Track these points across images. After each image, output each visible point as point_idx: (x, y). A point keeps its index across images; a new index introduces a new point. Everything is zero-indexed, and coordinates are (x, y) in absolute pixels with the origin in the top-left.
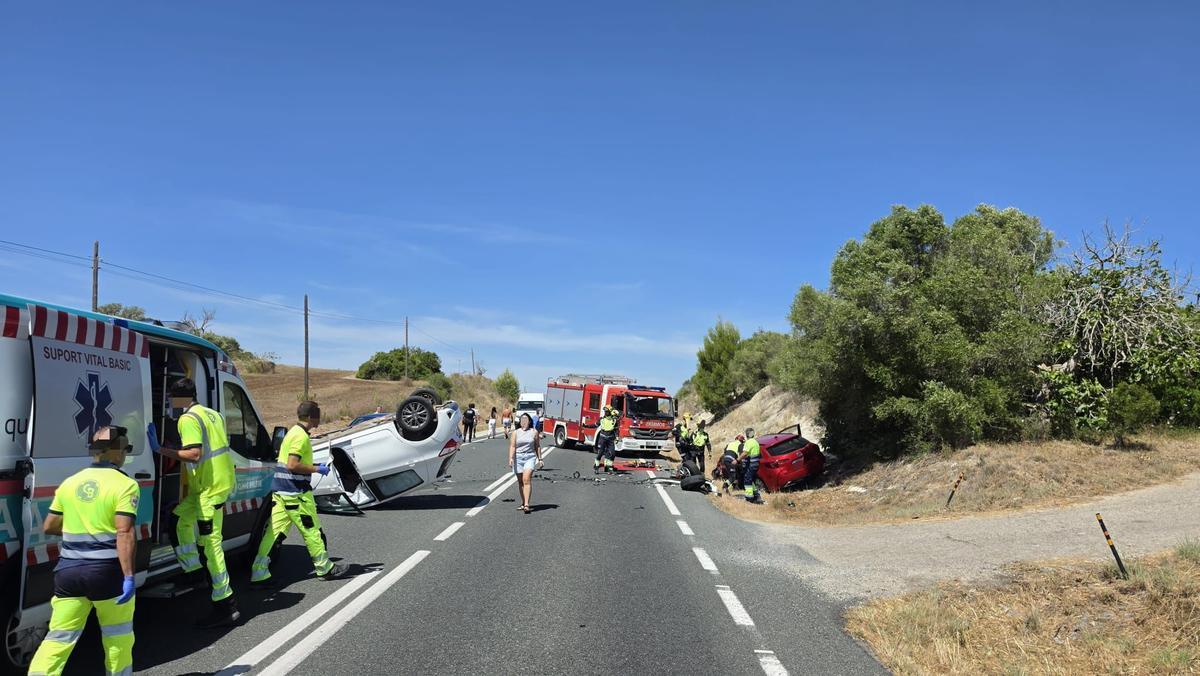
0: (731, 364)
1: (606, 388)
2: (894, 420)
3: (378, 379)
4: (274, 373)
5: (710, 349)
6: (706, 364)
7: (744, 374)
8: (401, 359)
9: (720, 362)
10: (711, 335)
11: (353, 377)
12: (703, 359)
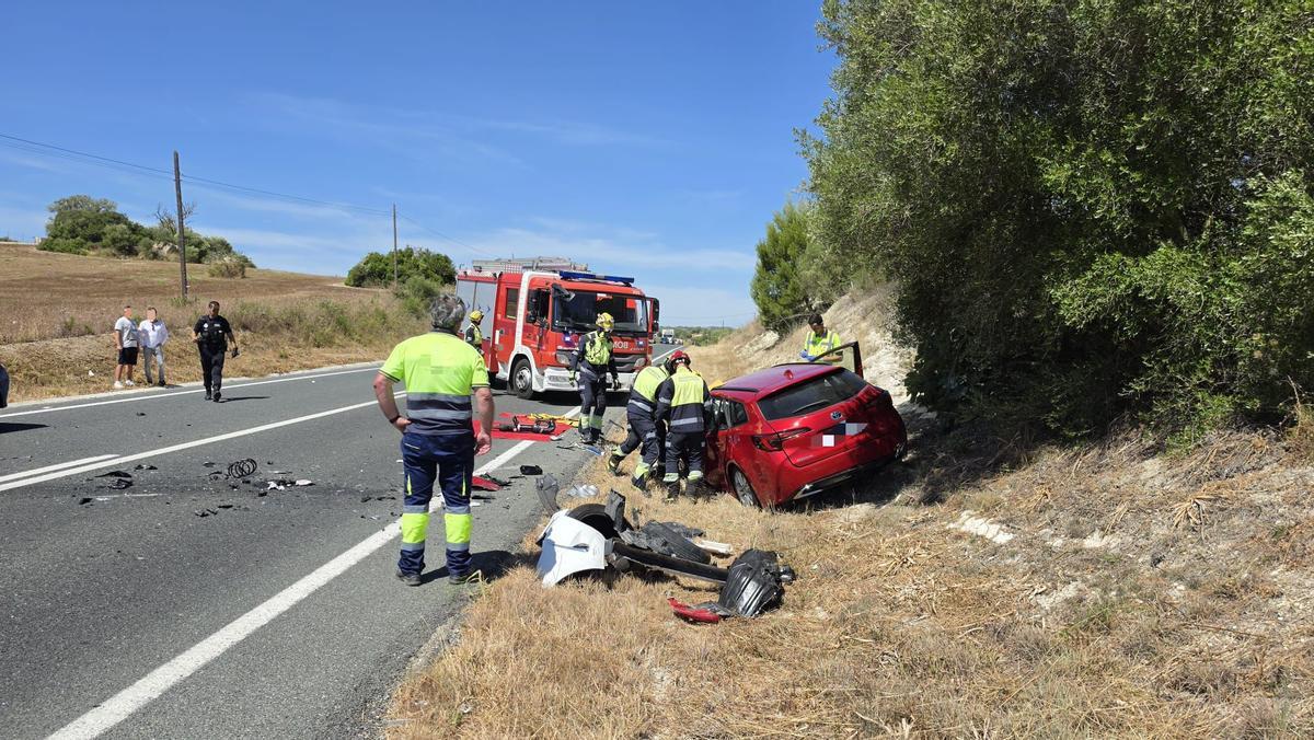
0: (800, 262)
1: (527, 276)
2: (1114, 326)
3: (369, 286)
4: (244, 277)
5: (774, 239)
6: (767, 264)
7: (819, 273)
8: (400, 262)
9: (787, 258)
10: (777, 220)
11: (343, 285)
12: (764, 255)
